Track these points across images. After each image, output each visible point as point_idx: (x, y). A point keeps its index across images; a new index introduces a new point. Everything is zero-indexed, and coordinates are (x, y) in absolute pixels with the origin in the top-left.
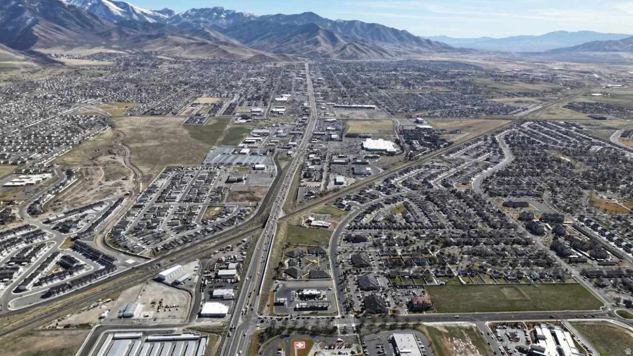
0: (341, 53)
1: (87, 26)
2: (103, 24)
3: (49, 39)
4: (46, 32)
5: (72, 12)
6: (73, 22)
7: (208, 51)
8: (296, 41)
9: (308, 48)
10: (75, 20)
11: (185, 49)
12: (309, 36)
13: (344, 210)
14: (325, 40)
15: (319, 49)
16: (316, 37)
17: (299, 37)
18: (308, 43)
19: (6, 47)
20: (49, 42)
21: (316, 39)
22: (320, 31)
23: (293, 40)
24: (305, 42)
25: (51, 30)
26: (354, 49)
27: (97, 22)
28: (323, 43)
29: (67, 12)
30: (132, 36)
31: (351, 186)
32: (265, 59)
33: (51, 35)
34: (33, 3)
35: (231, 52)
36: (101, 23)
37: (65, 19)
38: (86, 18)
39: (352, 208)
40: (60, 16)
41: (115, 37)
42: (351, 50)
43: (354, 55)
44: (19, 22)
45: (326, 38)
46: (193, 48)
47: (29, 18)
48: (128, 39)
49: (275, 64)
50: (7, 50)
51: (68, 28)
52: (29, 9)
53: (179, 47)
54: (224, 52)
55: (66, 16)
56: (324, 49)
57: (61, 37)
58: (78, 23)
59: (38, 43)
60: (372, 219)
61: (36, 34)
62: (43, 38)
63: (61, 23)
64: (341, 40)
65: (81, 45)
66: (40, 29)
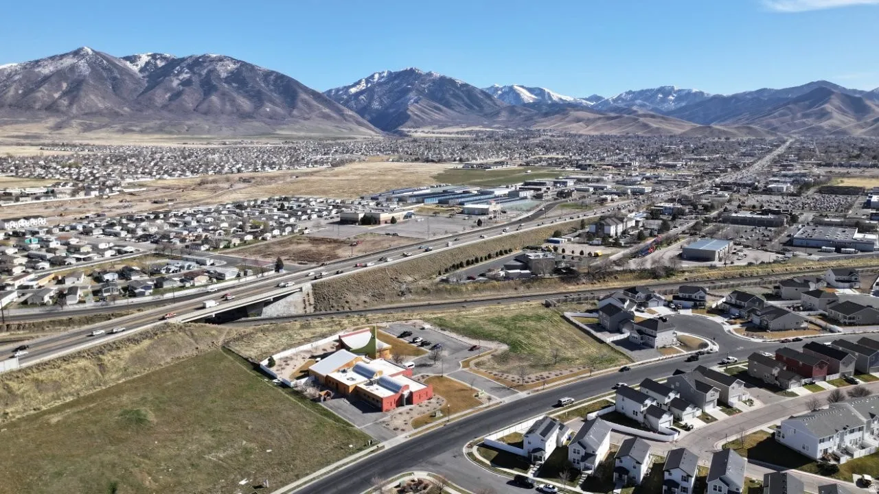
1: (475, 107)
2: (496, 105)
3: (422, 118)
4: (423, 111)
5: (462, 91)
6: (460, 103)
7: (620, 126)
8: (783, 115)
9: (804, 123)
10: (463, 100)
11: (588, 126)
12: (810, 107)
13: (610, 338)
14: (842, 110)
15: (825, 124)
16: (823, 106)
17: (790, 109)
18: (805, 116)
19: (373, 127)
20: (421, 121)
21: (823, 109)
22: (833, 96)
23: (776, 114)
24: (799, 115)
25: (429, 110)
27: (489, 102)
28: (836, 115)
29: (457, 91)
30: (524, 114)
31: (748, 271)
32: (712, 132)
33: (427, 114)
34: (423, 84)
35: (655, 125)
36: (495, 103)
37: (452, 100)
38: (478, 98)
39: (663, 338)
40: (448, 96)
41: (504, 116)
44: (402, 103)
45: (844, 108)
46: (599, 123)
47: (412, 99)
48: (518, 118)
49: (727, 139)
50: (373, 130)
51: (453, 109)
52: (417, 90)
53: (581, 123)
54: (645, 126)
55: (456, 96)
56: (837, 123)
57: (437, 116)
58: (466, 105)
59: (409, 123)
60: (767, 428)
61: (409, 113)
62: (415, 117)
63: (447, 104)
65: (457, 124)
66: (418, 108)
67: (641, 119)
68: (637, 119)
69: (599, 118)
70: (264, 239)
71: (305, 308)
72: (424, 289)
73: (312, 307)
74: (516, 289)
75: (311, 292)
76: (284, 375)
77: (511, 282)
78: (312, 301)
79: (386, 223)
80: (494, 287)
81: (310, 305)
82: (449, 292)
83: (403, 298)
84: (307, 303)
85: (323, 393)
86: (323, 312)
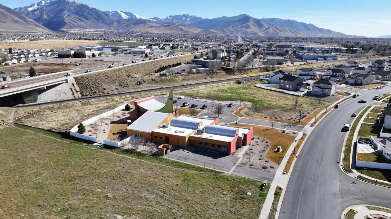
0: (265, 32)
1: (100, 20)
2: (111, 19)
3: (73, 24)
4: (73, 21)
5: (93, 12)
6: (92, 17)
7: (170, 30)
8: (233, 27)
9: (241, 30)
10: (93, 16)
11: (156, 29)
12: (243, 24)
14: (254, 25)
15: (249, 30)
16: (248, 23)
17: (236, 24)
18: (242, 27)
19: (45, 28)
20: (72, 25)
21: (247, 25)
22: (250, 20)
23: (231, 26)
24: (239, 27)
25: (76, 20)
26: (275, 29)
27: (107, 17)
28: (252, 27)
29: (90, 11)
30: (125, 24)
32: (209, 32)
33: (75, 22)
34: (71, 7)
35: (185, 29)
36: (110, 18)
37: (88, 16)
38: (101, 15)
40: (85, 14)
41: (115, 24)
42: (273, 30)
43: (275, 33)
44: (61, 16)
45: (254, 24)
46: (161, 28)
47: (66, 14)
48: (123, 25)
50: (46, 30)
51: (89, 20)
52: (68, 10)
53: (153, 28)
54: (182, 29)
55: (89, 14)
56: (253, 30)
57: (81, 23)
58: (95, 18)
59: (66, 26)
61: (66, 21)
62: (69, 24)
63: (85, 18)
64: (266, 25)
65: (92, 28)
66: (70, 19)
67: (179, 27)
68: (178, 27)
69: (161, 26)
70: (6, 64)
71: (73, 94)
72: (153, 80)
73: (79, 93)
74: (206, 78)
75: (75, 83)
76: (102, 138)
77: (201, 74)
78: (78, 89)
79: (89, 57)
80: (193, 78)
81: (77, 92)
82: (169, 81)
83: (141, 86)
84: (74, 91)
85: (161, 147)
86: (89, 96)
